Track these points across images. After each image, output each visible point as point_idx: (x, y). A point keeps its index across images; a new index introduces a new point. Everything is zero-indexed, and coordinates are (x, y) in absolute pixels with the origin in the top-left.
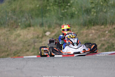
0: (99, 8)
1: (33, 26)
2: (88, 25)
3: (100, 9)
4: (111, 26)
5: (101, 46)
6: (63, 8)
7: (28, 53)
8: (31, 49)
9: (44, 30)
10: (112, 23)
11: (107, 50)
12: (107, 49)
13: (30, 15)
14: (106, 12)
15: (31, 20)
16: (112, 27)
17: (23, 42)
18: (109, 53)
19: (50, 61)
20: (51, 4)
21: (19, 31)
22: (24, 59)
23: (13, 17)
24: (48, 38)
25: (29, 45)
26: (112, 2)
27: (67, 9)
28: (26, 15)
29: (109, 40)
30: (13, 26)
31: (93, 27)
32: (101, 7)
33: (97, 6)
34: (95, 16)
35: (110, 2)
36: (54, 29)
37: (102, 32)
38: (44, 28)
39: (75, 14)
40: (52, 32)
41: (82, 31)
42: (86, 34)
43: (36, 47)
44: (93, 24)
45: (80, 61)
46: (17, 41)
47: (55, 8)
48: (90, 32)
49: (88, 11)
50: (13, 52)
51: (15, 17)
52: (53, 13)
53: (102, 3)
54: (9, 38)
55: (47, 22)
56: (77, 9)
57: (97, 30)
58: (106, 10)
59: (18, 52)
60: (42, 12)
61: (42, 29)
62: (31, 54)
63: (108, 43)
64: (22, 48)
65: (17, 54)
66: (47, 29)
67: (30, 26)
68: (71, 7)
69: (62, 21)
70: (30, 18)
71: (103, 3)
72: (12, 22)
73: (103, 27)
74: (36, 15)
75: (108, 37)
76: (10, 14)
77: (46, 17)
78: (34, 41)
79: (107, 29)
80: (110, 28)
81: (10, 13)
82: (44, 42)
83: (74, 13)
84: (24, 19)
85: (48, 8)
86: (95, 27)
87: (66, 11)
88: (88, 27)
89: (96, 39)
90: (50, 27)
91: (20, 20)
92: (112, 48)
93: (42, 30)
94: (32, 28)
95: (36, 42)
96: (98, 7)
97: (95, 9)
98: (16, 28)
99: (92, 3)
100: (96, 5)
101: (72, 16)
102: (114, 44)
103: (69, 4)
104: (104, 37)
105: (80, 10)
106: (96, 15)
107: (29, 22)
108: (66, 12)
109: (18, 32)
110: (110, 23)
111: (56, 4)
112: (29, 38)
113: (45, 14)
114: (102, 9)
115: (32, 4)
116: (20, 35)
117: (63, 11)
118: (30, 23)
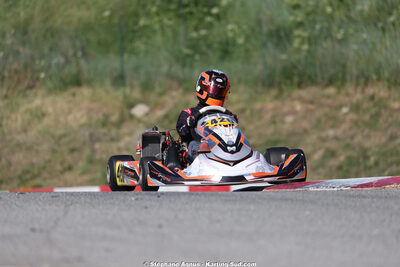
0: (318, 27)
1: (90, 83)
2: (279, 84)
3: (321, 30)
4: (359, 89)
5: (324, 157)
6: (194, 23)
7: (68, 176)
8: (82, 164)
9: (126, 97)
10: (364, 80)
11: (343, 172)
12: (345, 168)
13: (78, 44)
14: (343, 41)
15: (83, 63)
16: (363, 91)
17: (53, 137)
18: (352, 184)
19: (146, 208)
20: (154, 9)
21: (38, 100)
22: (57, 196)
23: (21, 49)
24: (141, 125)
25: (72, 151)
26: (366, 8)
27: (210, 26)
28: (66, 43)
29: (352, 137)
30: (19, 82)
31: (297, 93)
32: (326, 24)
33: (311, 18)
34: (304, 54)
35: (359, 7)
36: (161, 94)
37: (327, 110)
38: (127, 90)
39: (234, 44)
40: (154, 107)
41: (258, 106)
42: (274, 117)
43: (98, 156)
44: (296, 80)
45: (252, 207)
46: (32, 134)
47: (166, 21)
48: (286, 109)
49: (281, 36)
50: (19, 172)
51: (25, 51)
52: (158, 39)
53: (329, 10)
54: (4, 122)
55: (136, 69)
56: (245, 27)
57: (312, 102)
58: (345, 34)
59: (36, 172)
60: (122, 34)
61: (119, 94)
62: (80, 180)
63: (348, 146)
64: (47, 157)
65: (30, 180)
66: (136, 94)
67: (77, 82)
68: (223, 22)
69: (192, 67)
70: (80, 54)
71: (334, 10)
72: (15, 66)
73: (331, 90)
74: (99, 43)
75: (350, 129)
76: (9, 41)
77: (133, 52)
78: (91, 135)
79: (347, 99)
80: (358, 96)
81: (8, 36)
82: (127, 139)
83: (234, 40)
84: (58, 60)
85: (142, 22)
86: (304, 93)
87: (203, 32)
88: (281, 91)
89: (306, 131)
90: (147, 87)
91: (43, 63)
92: (362, 167)
93: (121, 98)
94: (85, 91)
95: (99, 140)
96: (314, 22)
97: (305, 30)
98: (30, 87)
99: (296, 7)
100: (308, 14)
101: (226, 51)
102: (369, 153)
103: (215, 11)
104: (333, 127)
105: (253, 30)
106: (309, 51)
107: (74, 71)
108: (205, 38)
109: (37, 102)
110: (358, 78)
111: (169, 10)
112: (75, 125)
113: (131, 41)
114: (329, 29)
115: (88, 8)
116: (44, 115)
117: (194, 35)
118: (80, 72)
